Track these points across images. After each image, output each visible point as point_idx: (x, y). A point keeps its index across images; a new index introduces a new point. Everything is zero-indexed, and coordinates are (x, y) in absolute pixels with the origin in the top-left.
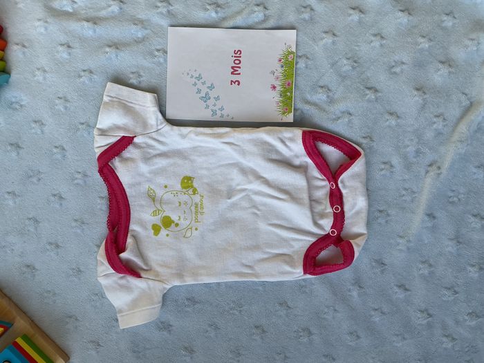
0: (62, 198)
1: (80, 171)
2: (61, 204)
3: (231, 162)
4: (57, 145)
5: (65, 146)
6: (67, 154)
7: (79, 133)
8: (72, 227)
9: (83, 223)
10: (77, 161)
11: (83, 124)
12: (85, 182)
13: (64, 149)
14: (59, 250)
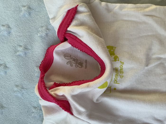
0: (6, 67)
1: (21, 44)
2: (6, 72)
3: (150, 34)
4: (4, 24)
5: (10, 25)
6: (12, 31)
7: (22, 14)
8: (15, 92)
9: (23, 88)
10: (20, 36)
11: (24, 6)
12: (26, 54)
13: (9, 27)
14: (3, 110)
